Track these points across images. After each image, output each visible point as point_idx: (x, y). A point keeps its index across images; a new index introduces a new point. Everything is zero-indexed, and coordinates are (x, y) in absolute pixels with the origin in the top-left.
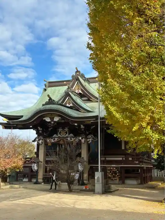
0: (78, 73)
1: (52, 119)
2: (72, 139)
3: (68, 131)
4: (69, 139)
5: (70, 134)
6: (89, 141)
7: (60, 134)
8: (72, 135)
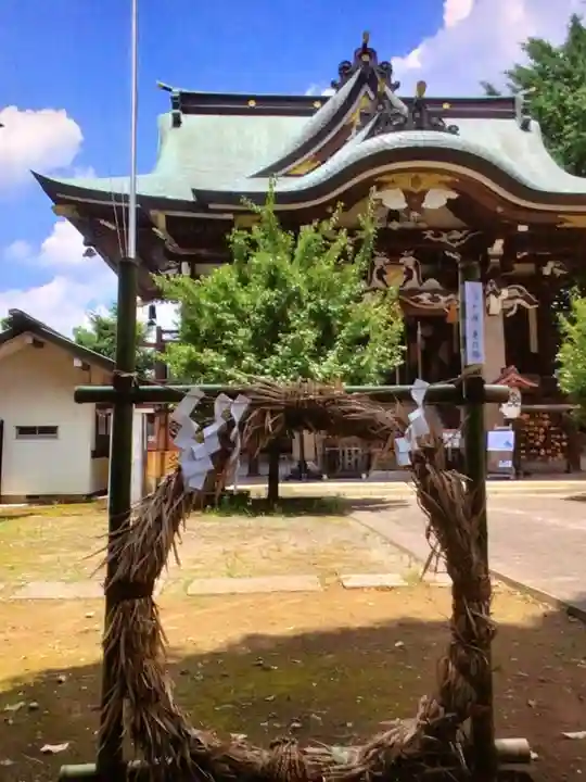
0: (366, 58)
1: (415, 199)
2: (441, 297)
3: (416, 265)
4: (425, 297)
5: (424, 280)
6: (512, 309)
7: (380, 277)
8: (433, 283)
